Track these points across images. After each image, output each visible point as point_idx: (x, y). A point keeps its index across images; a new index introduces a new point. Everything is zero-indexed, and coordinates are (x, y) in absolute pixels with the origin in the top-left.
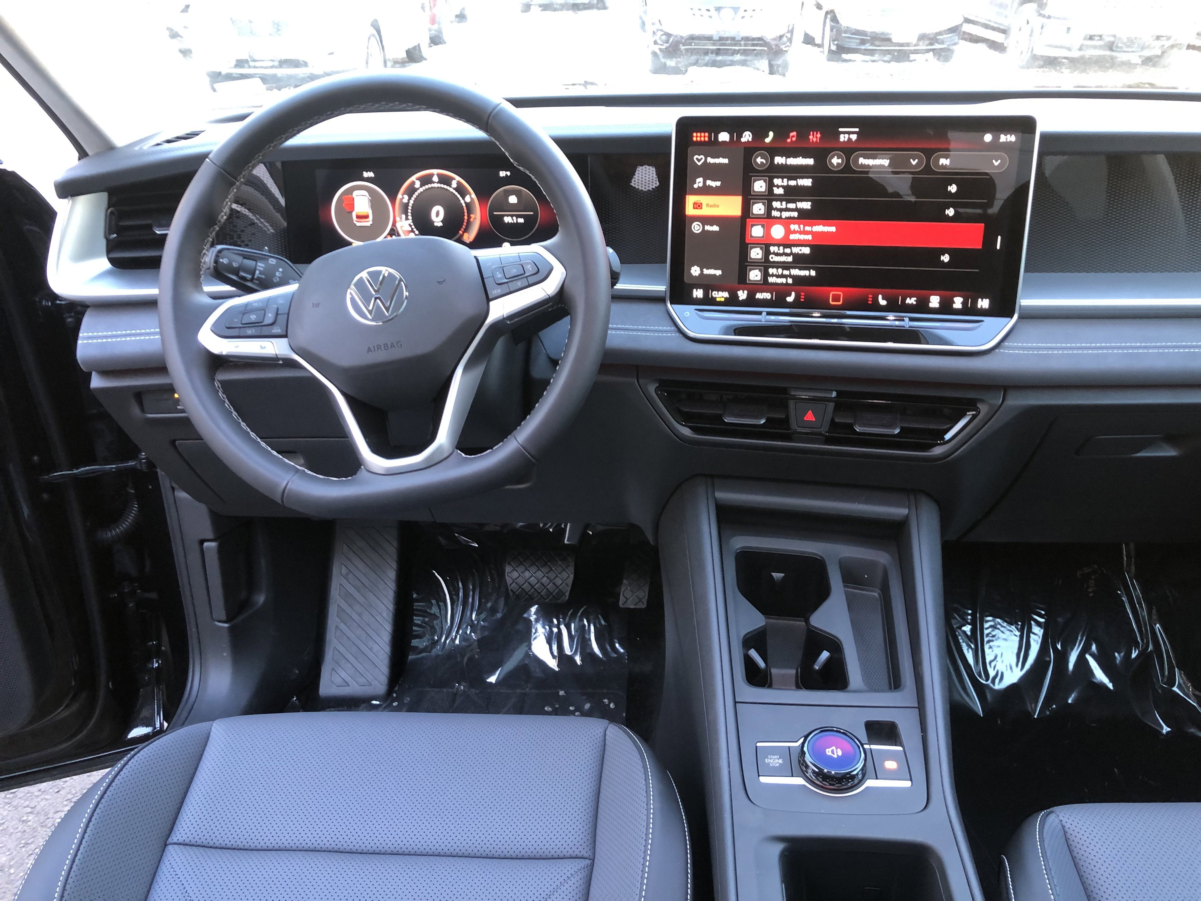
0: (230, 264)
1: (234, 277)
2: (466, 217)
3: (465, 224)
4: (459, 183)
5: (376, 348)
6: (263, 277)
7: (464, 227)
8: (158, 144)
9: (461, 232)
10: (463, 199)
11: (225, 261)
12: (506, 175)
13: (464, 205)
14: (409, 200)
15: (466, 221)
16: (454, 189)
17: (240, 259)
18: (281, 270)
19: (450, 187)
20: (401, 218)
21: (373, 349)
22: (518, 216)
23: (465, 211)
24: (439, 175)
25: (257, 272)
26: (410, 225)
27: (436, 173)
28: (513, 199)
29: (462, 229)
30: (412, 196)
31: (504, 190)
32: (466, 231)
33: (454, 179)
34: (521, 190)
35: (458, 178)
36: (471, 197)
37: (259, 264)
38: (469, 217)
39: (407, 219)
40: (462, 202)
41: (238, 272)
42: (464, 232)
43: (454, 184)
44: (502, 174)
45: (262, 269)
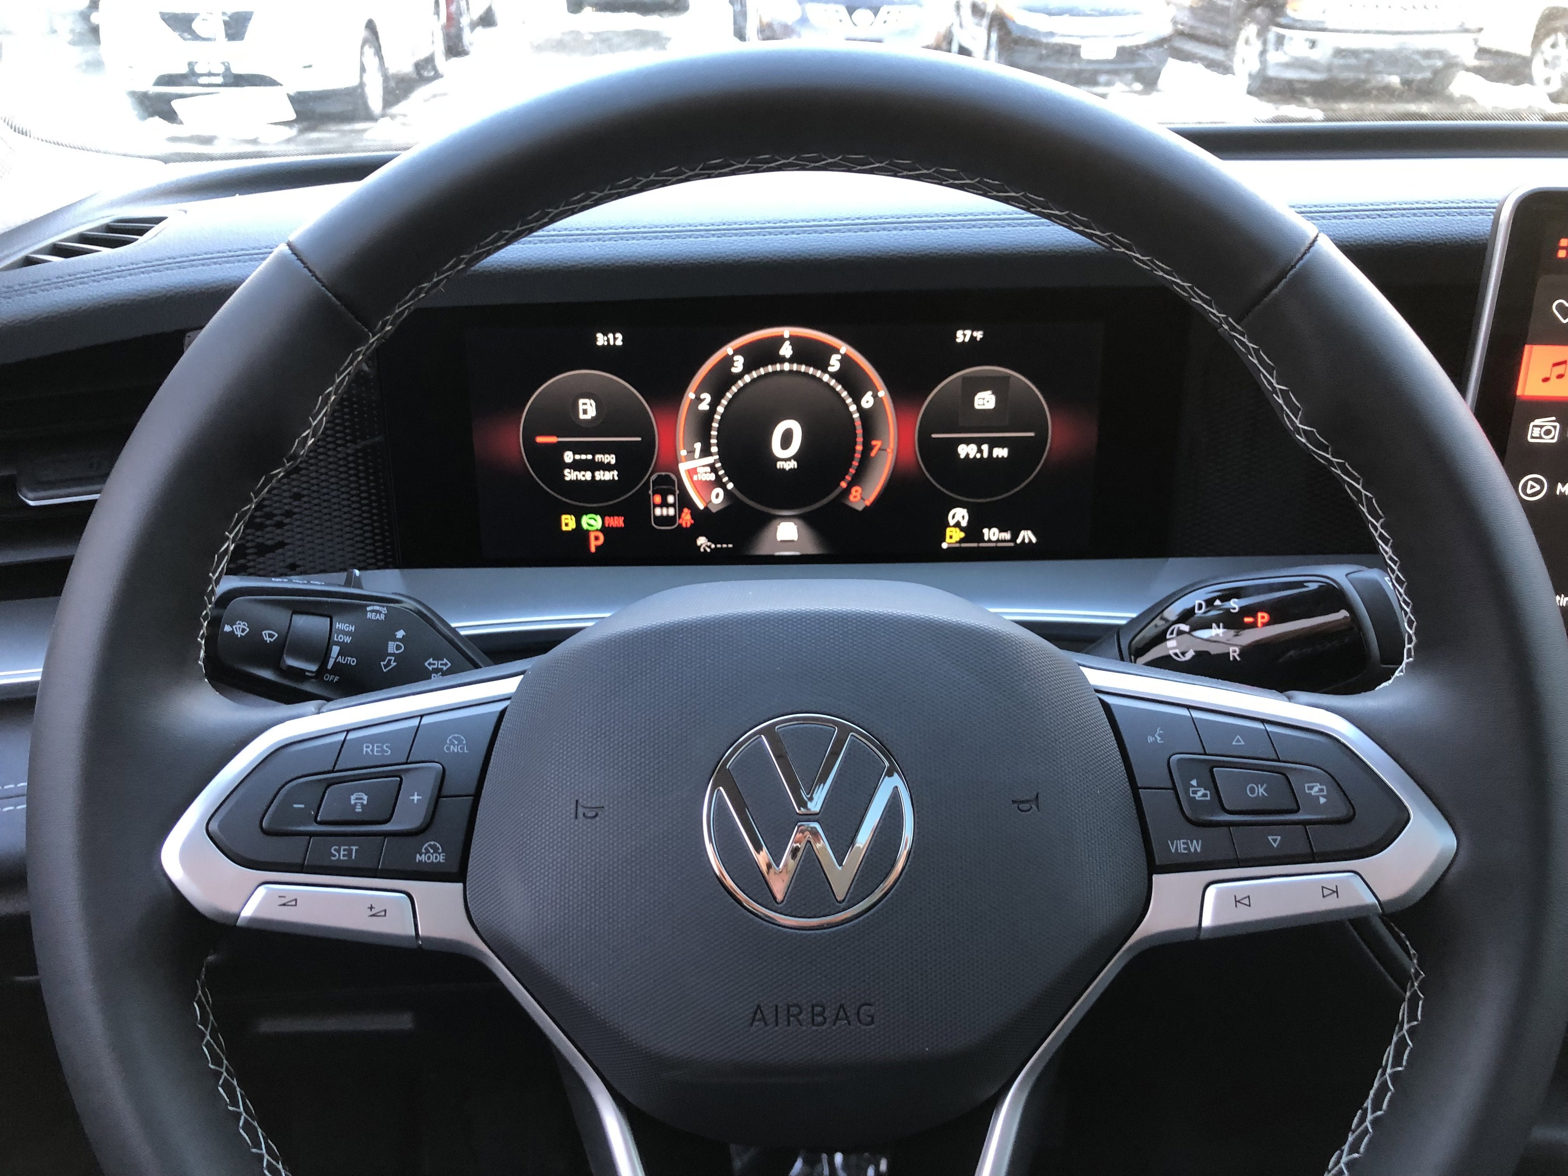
0: (254, 635)
1: (267, 674)
2: (859, 448)
3: (855, 463)
4: (846, 360)
5: (782, 1015)
6: (352, 661)
7: (852, 471)
8: (28, 262)
9: (844, 484)
10: (857, 401)
11: (240, 629)
12: (973, 338)
13: (856, 416)
14: (714, 405)
15: (858, 456)
16: (833, 375)
17: (280, 617)
18: (400, 634)
19: (825, 371)
20: (691, 452)
21: (770, 1017)
22: (994, 443)
23: (859, 431)
24: (795, 341)
25: (336, 650)
26: (714, 469)
27: (786, 336)
28: (985, 400)
29: (848, 478)
30: (722, 396)
31: (964, 378)
32: (857, 480)
33: (837, 351)
34: (1007, 378)
35: (844, 348)
36: (875, 396)
37: (338, 626)
38: (867, 448)
39: (706, 452)
40: (853, 408)
41: (280, 657)
42: (851, 485)
43: (835, 364)
44: (962, 336)
45: (348, 640)
